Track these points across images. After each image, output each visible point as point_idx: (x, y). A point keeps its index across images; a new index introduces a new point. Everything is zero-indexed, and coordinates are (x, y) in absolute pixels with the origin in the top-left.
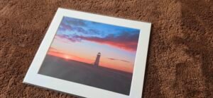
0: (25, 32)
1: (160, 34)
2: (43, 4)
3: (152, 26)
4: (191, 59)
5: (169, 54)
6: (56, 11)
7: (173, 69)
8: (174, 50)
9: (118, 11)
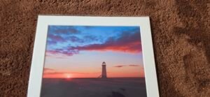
0: (6, 55)
1: (161, 28)
3: (151, 20)
4: (195, 49)
5: (174, 47)
6: (36, 20)
7: (181, 63)
8: (178, 42)
9: (110, 7)
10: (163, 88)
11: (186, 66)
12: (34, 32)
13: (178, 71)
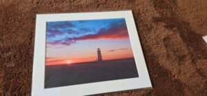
0: (9, 49)
1: (142, 18)
2: (16, 14)
4: (171, 32)
5: (155, 33)
6: (35, 19)
7: (162, 44)
8: (157, 28)
9: (99, 5)
10: (150, 64)
11: (166, 46)
12: (33, 28)
13: (160, 51)
